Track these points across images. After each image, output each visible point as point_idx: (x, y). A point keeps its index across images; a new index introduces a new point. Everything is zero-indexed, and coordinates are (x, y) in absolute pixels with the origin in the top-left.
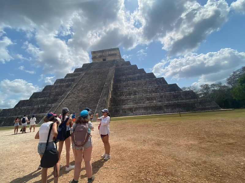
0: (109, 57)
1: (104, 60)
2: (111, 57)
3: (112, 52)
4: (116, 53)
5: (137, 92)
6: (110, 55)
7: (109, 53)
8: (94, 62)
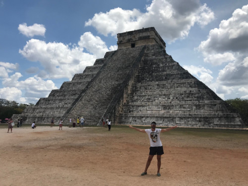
0: (139, 41)
1: (133, 46)
2: (142, 41)
3: (145, 34)
4: (149, 34)
6: (141, 39)
7: (140, 36)
8: (120, 48)
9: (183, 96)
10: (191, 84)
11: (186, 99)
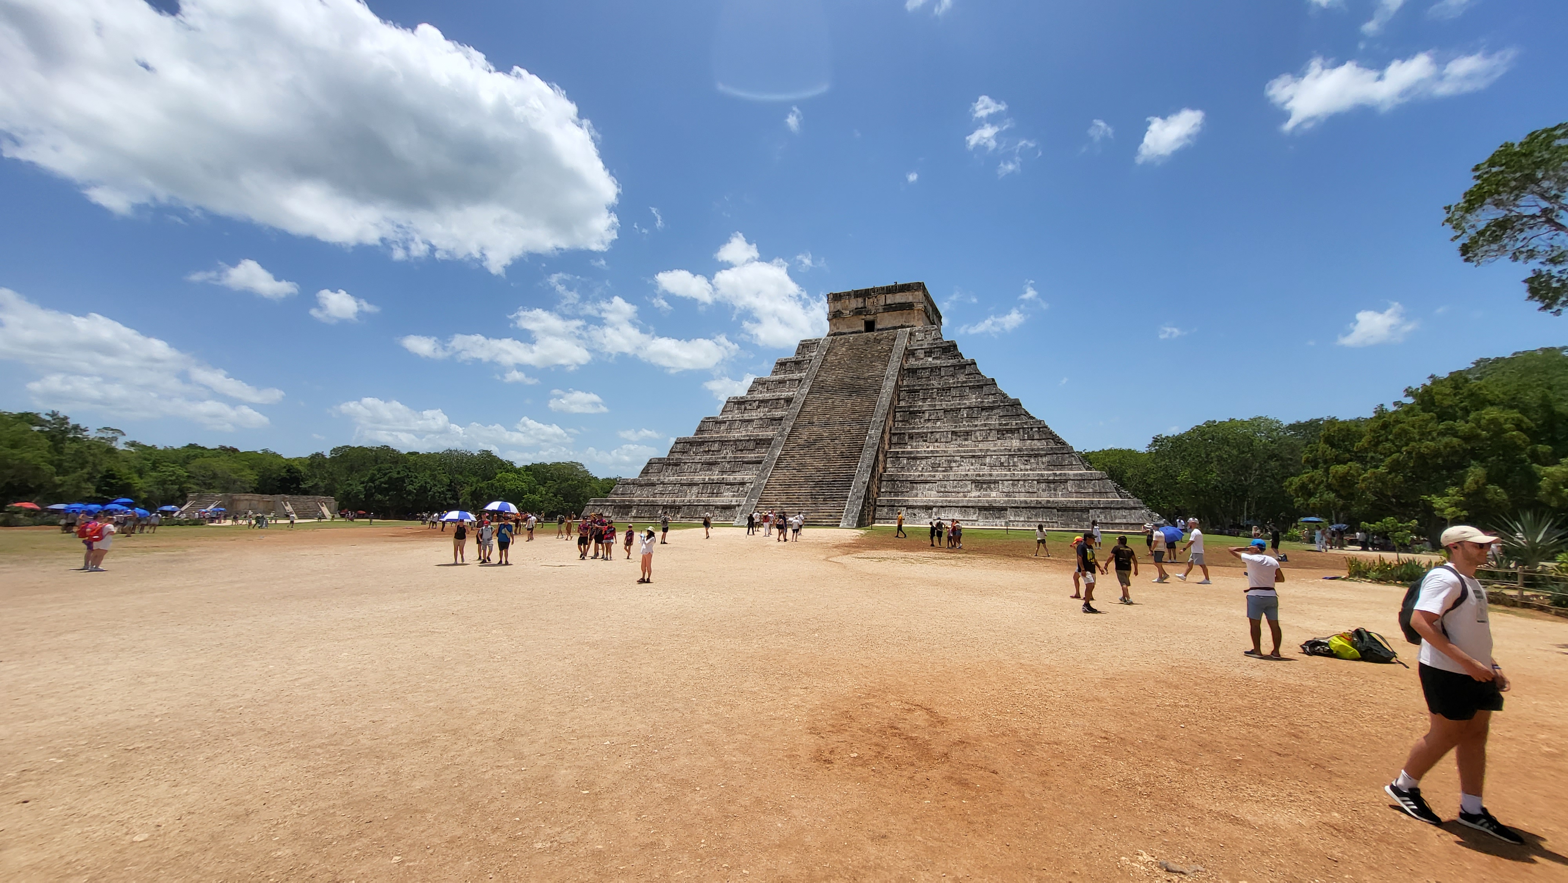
0: (886, 314)
1: (870, 324)
2: (893, 313)
3: (899, 298)
4: (910, 298)
5: (955, 461)
6: (889, 308)
7: (889, 302)
8: (836, 330)
9: (1016, 460)
10: (1031, 433)
11: (1023, 467)
